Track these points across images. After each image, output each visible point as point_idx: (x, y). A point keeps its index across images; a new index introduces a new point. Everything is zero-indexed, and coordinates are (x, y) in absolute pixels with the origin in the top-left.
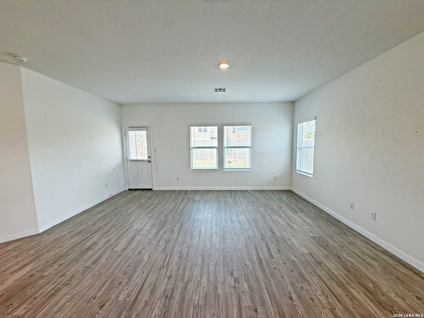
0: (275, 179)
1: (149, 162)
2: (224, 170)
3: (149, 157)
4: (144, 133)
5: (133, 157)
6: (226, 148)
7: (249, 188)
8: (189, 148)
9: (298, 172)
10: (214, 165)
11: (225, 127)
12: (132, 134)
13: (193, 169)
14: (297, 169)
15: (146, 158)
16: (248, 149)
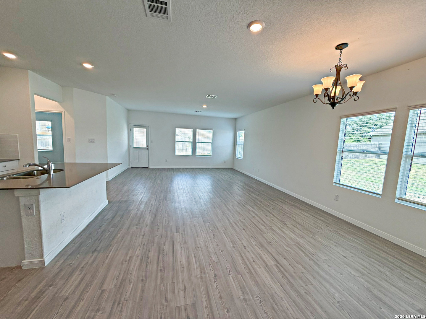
0: (225, 162)
1: (147, 149)
2: (196, 156)
3: (147, 146)
4: (144, 130)
5: (135, 145)
6: (197, 142)
7: (210, 167)
8: (175, 142)
9: (237, 158)
10: (189, 152)
11: (197, 130)
12: (136, 130)
13: (176, 155)
14: (236, 156)
15: (145, 146)
16: (210, 144)
